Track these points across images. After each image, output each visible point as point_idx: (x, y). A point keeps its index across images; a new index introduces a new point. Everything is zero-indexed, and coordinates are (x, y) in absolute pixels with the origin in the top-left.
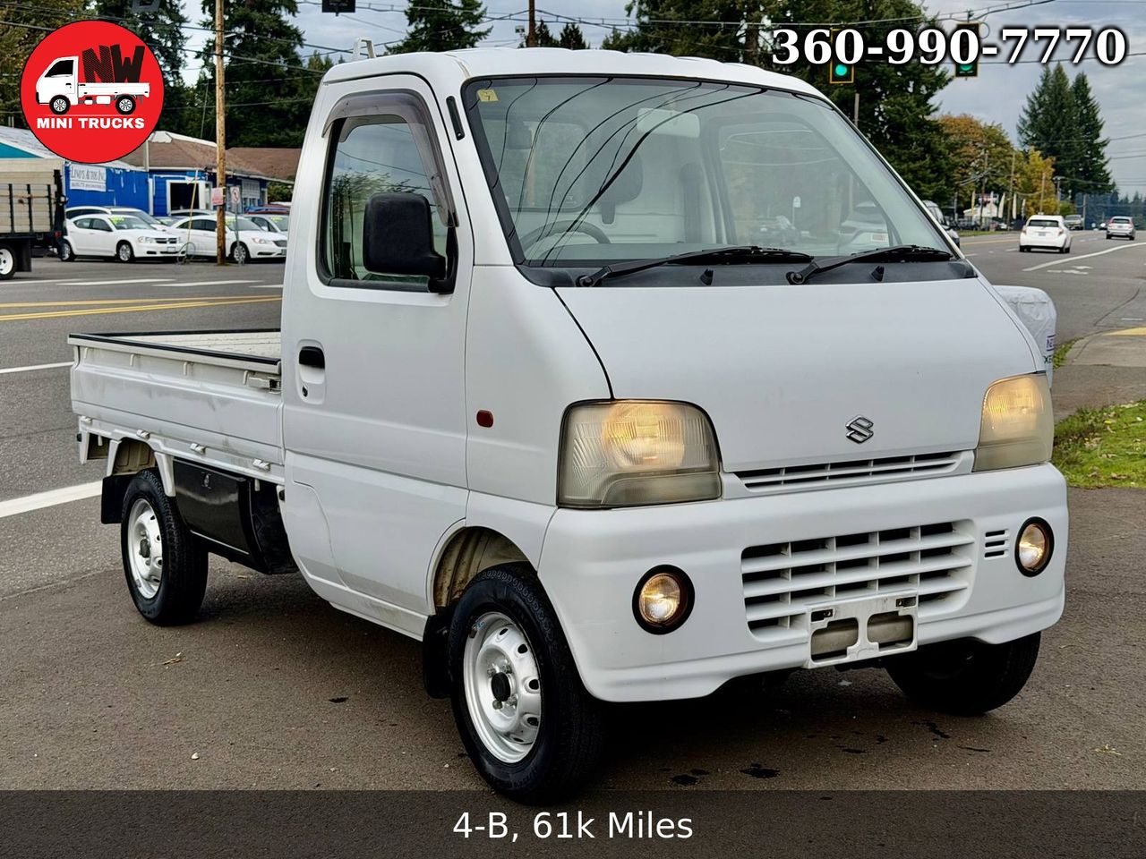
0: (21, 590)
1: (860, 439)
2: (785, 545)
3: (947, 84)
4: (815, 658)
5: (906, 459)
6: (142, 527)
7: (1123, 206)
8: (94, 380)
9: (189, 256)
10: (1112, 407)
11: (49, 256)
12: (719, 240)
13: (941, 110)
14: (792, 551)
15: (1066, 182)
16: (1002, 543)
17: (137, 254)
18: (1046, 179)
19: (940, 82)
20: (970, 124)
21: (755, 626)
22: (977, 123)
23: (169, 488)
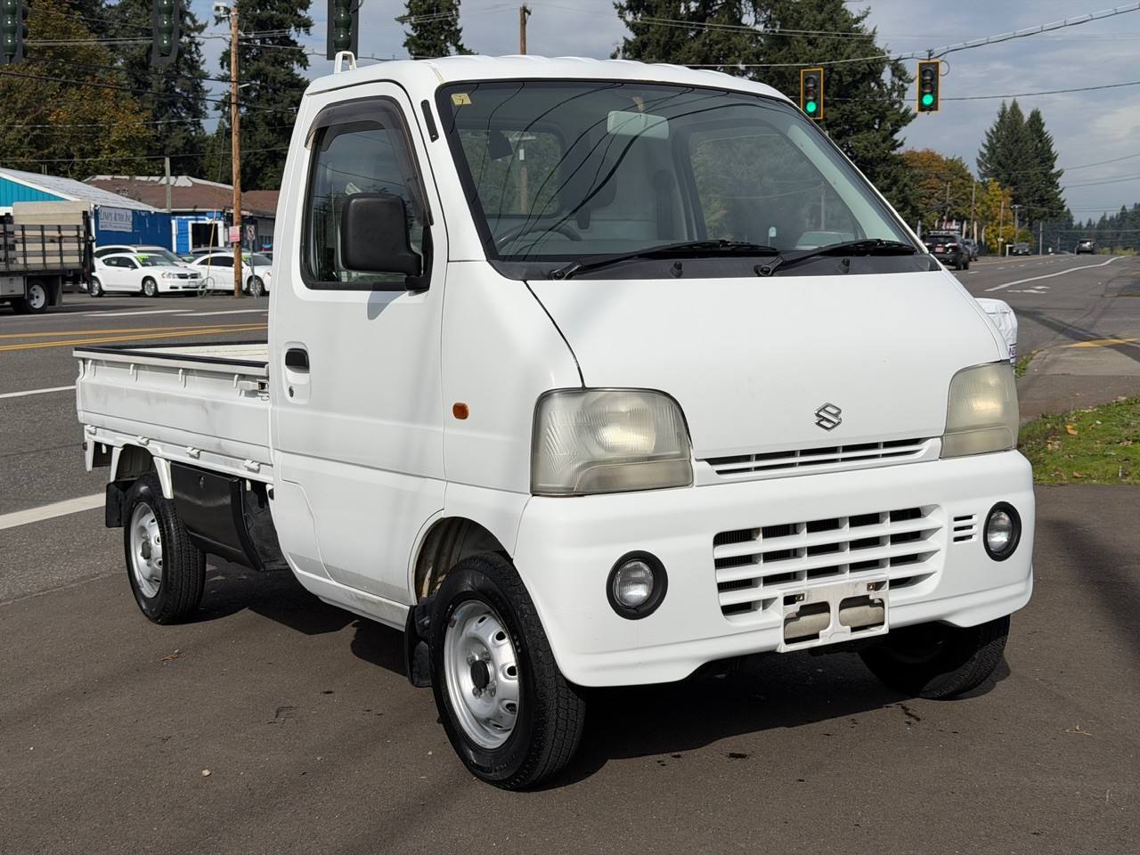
0: (31, 593)
1: (829, 425)
2: (756, 530)
3: (910, 121)
4: (788, 641)
5: (874, 446)
6: (143, 529)
7: (1079, 231)
8: (97, 389)
9: (209, 291)
10: (1072, 412)
11: (80, 292)
12: (690, 235)
13: (904, 146)
14: (764, 537)
15: (1023, 210)
16: (971, 527)
17: (161, 289)
18: (1005, 208)
19: (905, 118)
20: (932, 158)
21: (728, 610)
22: (939, 157)
23: (168, 492)
